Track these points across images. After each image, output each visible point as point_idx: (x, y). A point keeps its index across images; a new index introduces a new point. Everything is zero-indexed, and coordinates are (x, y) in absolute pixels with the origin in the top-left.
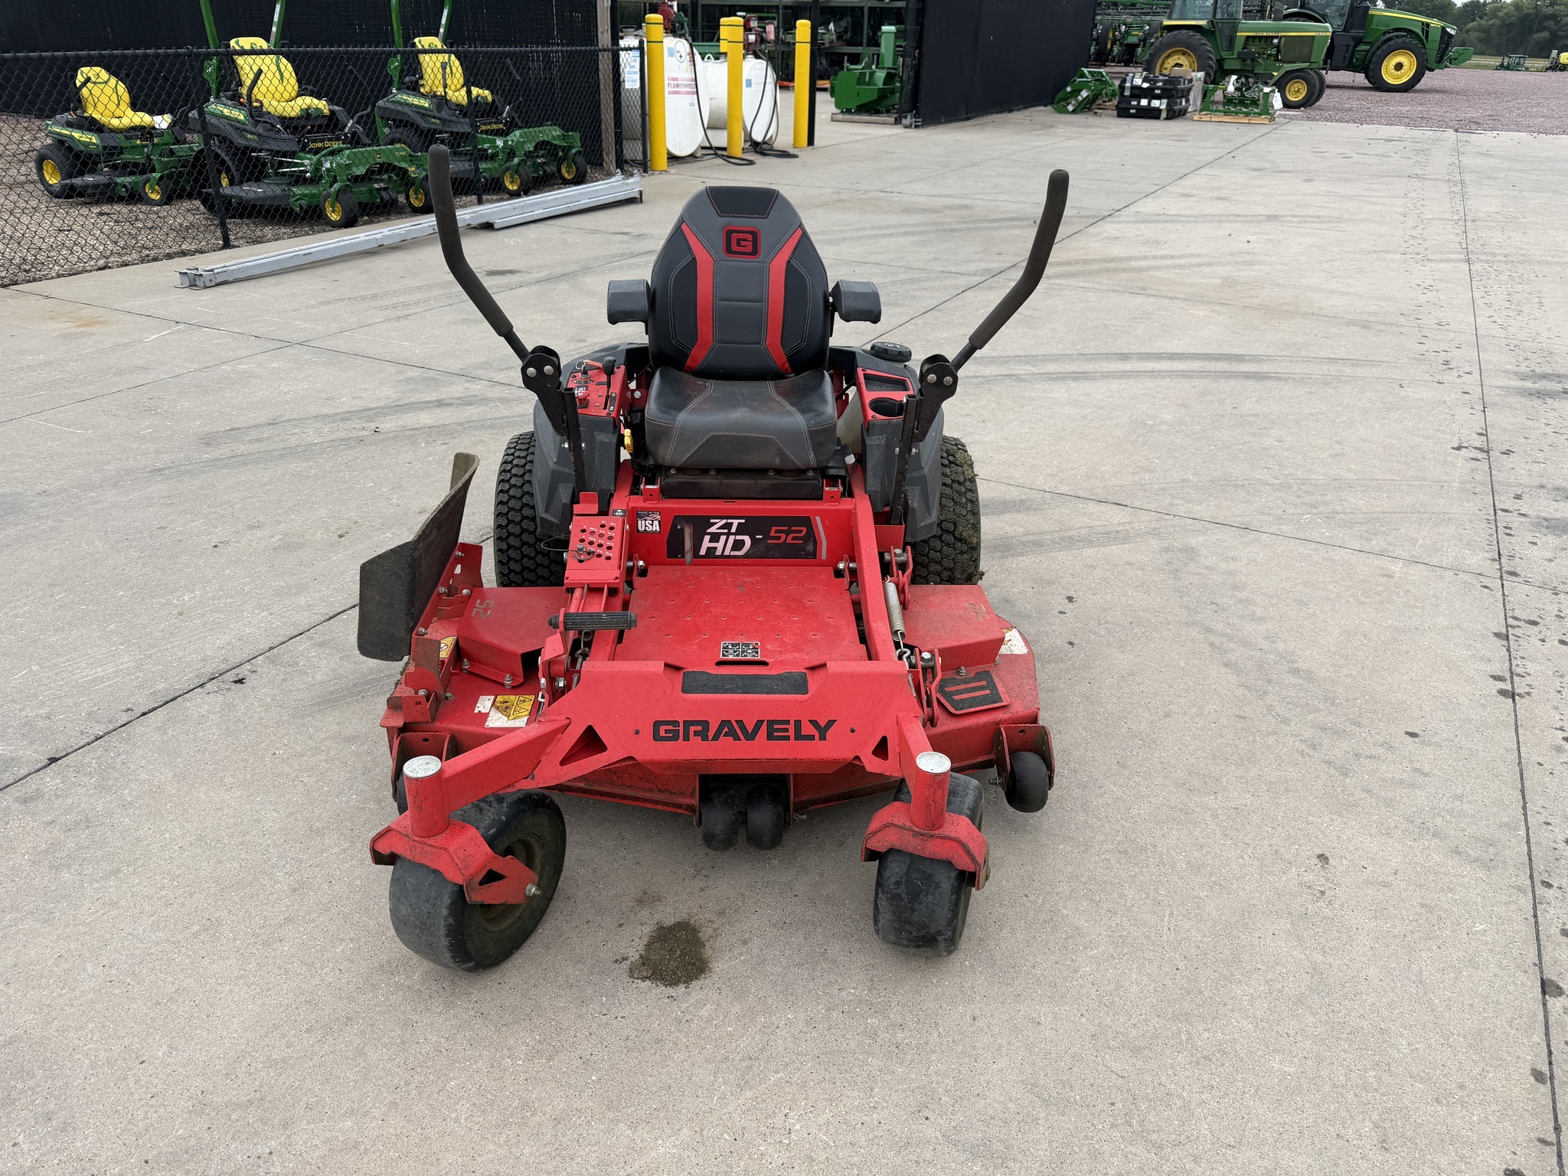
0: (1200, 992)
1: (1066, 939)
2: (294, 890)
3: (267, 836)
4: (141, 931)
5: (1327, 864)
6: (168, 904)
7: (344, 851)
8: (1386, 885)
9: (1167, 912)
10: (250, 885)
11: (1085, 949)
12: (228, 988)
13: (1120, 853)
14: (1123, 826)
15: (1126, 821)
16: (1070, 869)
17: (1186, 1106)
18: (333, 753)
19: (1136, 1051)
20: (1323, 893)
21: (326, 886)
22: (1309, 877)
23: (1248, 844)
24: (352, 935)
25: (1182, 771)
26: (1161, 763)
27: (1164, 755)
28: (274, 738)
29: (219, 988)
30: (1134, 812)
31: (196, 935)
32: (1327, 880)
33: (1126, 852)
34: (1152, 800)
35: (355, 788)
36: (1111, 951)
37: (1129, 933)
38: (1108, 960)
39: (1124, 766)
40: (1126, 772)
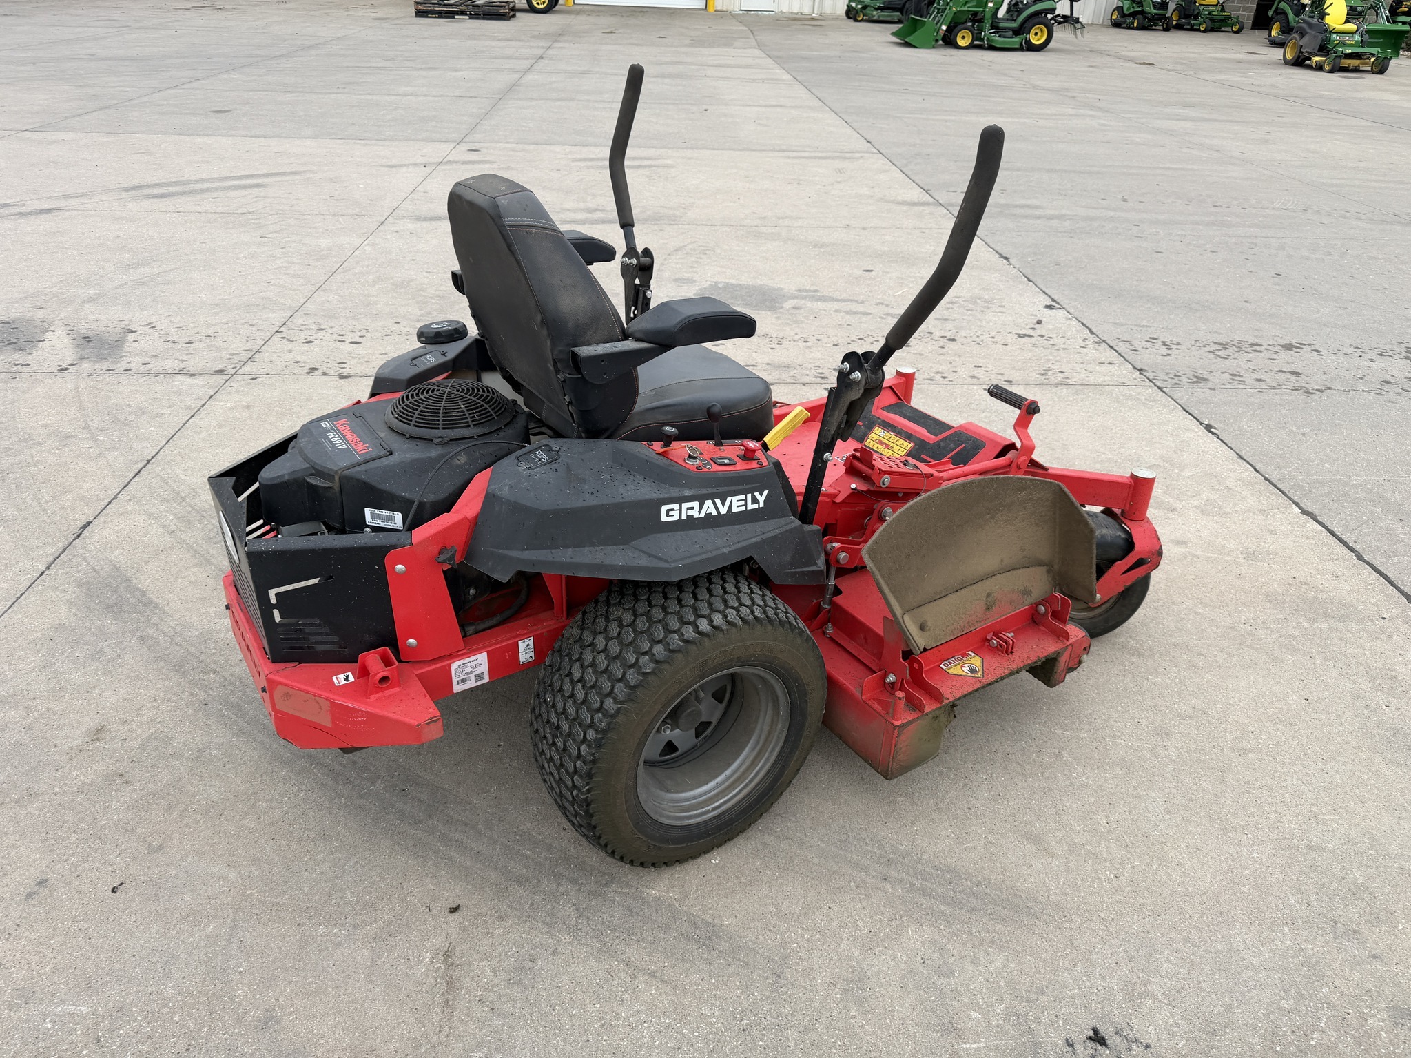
2: (1168, 734)
3: (1167, 790)
4: (1294, 780)
6: (1270, 789)
7: (1114, 737)
10: (1198, 760)
12: (1241, 704)
18: (1060, 834)
21: (1144, 722)
24: (1146, 682)
28: (1105, 899)
29: (1247, 706)
31: (1252, 751)
35: (1068, 782)
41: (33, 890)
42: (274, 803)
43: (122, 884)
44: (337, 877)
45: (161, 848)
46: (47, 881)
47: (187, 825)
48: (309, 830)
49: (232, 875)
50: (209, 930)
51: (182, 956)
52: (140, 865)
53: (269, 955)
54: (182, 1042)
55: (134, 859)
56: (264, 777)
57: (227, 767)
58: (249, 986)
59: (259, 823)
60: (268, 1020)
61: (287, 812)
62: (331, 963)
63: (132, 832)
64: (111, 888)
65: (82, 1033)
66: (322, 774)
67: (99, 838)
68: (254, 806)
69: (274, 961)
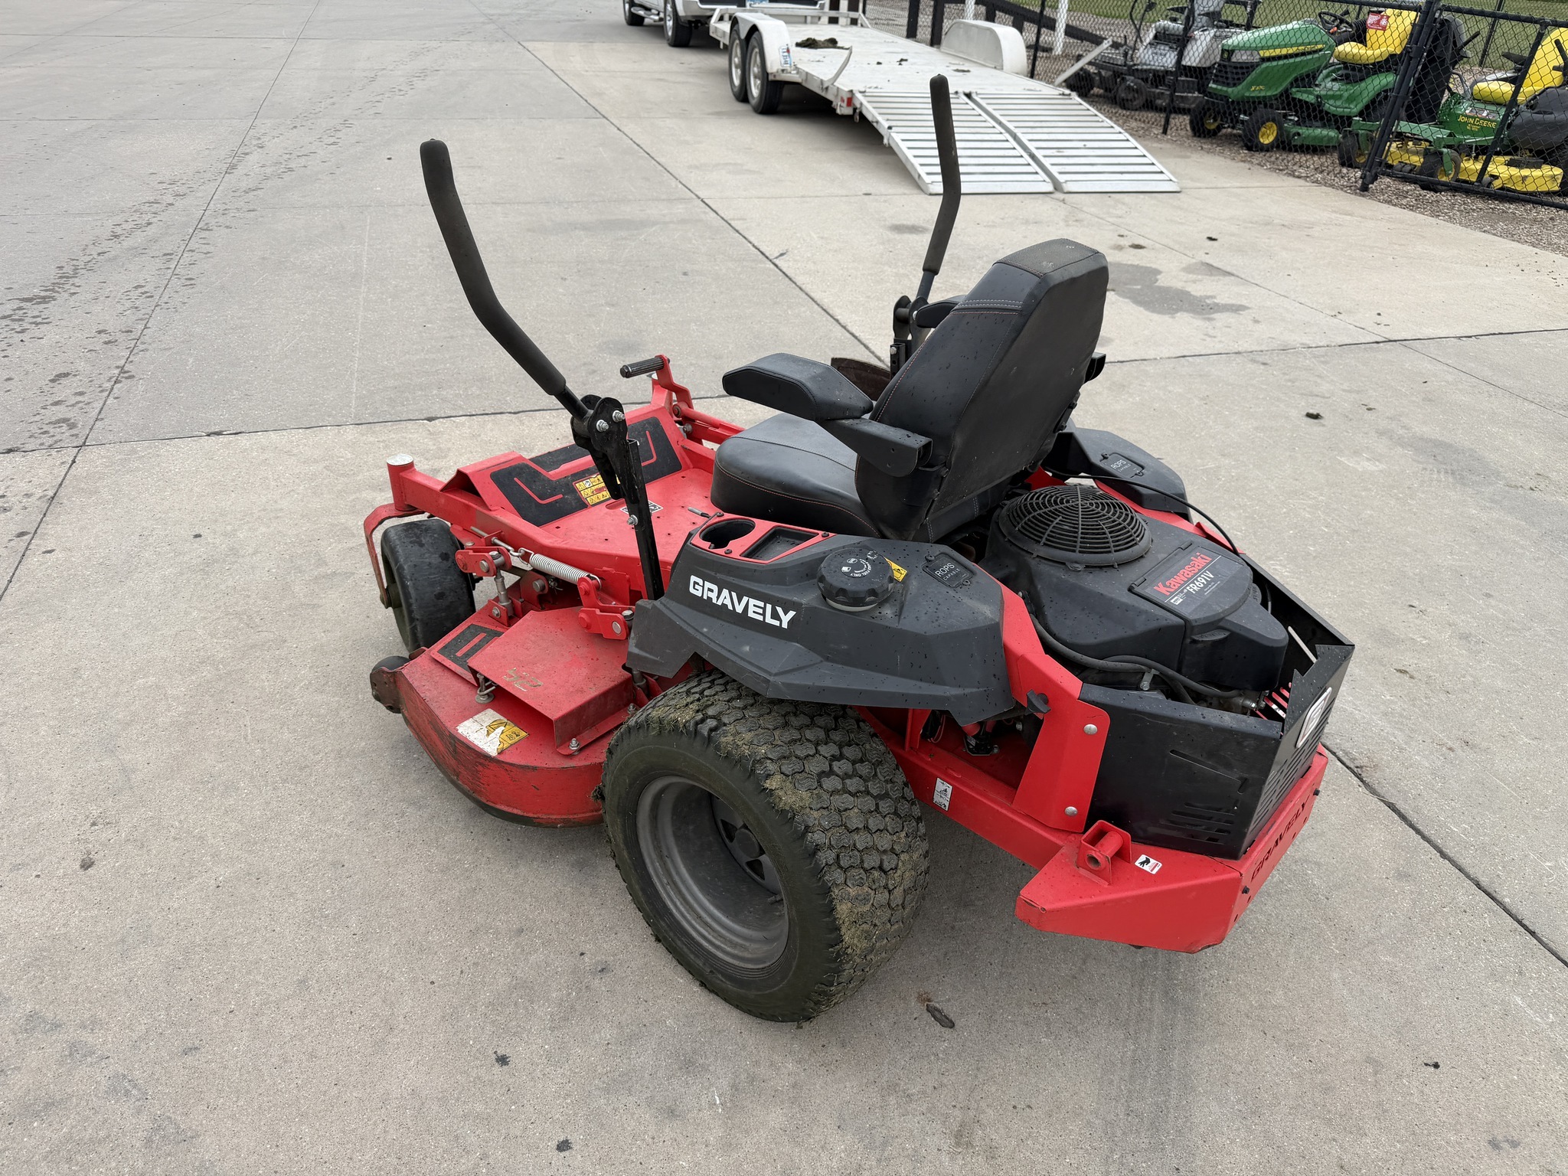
0: (212, 696)
1: (327, 682)
5: (83, 860)
8: (16, 867)
9: (250, 737)
11: (310, 683)
13: (306, 766)
14: (313, 793)
15: (311, 800)
16: (347, 730)
17: (213, 635)
19: (253, 646)
20: (94, 824)
22: (109, 833)
23: (175, 839)
25: (264, 897)
26: (292, 895)
27: (291, 909)
30: (306, 814)
32: (86, 841)
33: (301, 769)
34: (290, 838)
36: (288, 691)
37: (278, 708)
38: (290, 684)
39: (333, 864)
40: (330, 858)
41: (1506, 1145)
42: (1243, 990)
43: (1426, 1064)
44: (1269, 895)
45: (1369, 1060)
46: (1490, 1142)
47: (1329, 1055)
48: (1245, 942)
49: (1336, 975)
50: (1389, 959)
51: (1423, 963)
52: (1398, 1064)
53: (1366, 903)
54: (1466, 918)
55: (1399, 1077)
56: (1223, 1019)
57: (1240, 1069)
58: (1396, 902)
59: (1274, 988)
60: (1402, 876)
61: (1243, 972)
62: (1334, 861)
63: (1380, 1104)
64: (1438, 1071)
65: (1529, 988)
66: (1179, 967)
67: (1414, 1134)
68: (1261, 1007)
69: (1367, 898)
